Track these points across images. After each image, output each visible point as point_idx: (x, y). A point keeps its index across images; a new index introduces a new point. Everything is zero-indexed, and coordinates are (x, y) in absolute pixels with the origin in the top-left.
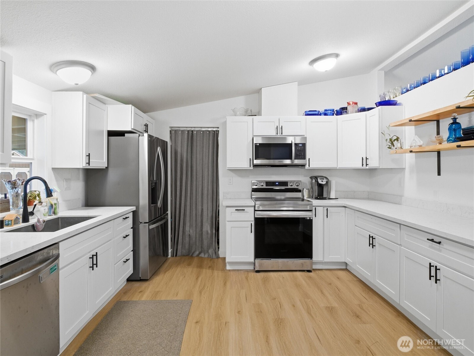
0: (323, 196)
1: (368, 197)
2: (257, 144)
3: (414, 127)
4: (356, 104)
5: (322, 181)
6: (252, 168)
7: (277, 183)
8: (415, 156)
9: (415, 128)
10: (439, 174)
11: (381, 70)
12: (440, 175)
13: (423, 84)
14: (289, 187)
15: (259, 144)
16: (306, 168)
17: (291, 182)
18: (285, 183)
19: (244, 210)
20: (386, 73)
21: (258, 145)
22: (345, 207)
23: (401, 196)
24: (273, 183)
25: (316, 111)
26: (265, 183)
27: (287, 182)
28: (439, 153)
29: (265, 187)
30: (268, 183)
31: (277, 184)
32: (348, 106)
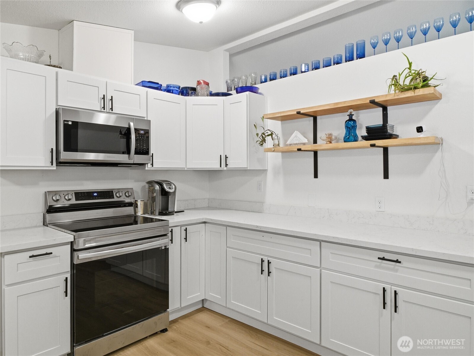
0: (168, 210)
1: (208, 206)
2: (68, 121)
3: (280, 122)
4: (207, 84)
5: (170, 188)
6: (54, 167)
7: (95, 194)
8: (282, 155)
9: (282, 124)
10: (316, 176)
11: (226, 50)
12: (317, 178)
13: (293, 75)
14: (116, 199)
15: (72, 122)
16: (146, 169)
17: (119, 190)
18: (108, 194)
19: (51, 253)
20: (231, 56)
21: (70, 123)
22: (205, 223)
23: (262, 203)
24: (89, 195)
25: (158, 84)
26: (74, 195)
27: (112, 192)
28: (316, 153)
29: (74, 201)
30: (79, 195)
31: (95, 196)
32: (198, 86)
